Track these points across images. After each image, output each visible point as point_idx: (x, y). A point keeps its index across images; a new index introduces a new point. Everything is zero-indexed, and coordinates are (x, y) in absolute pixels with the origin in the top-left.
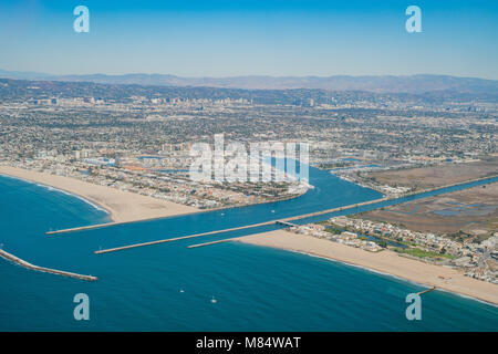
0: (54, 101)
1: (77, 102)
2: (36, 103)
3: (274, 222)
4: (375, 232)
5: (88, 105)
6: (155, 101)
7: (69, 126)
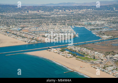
0: (28, 12)
1: (35, 12)
2: (22, 12)
3: (47, 47)
4: (79, 51)
5: (38, 12)
6: (60, 11)
7: (23, 19)
